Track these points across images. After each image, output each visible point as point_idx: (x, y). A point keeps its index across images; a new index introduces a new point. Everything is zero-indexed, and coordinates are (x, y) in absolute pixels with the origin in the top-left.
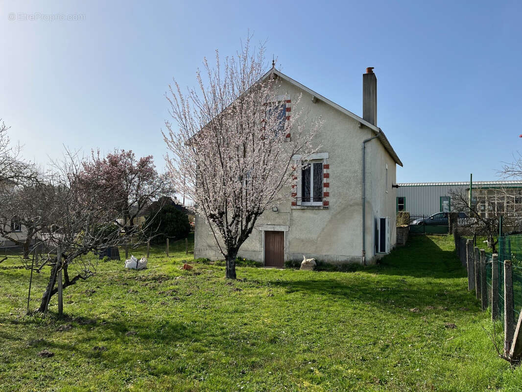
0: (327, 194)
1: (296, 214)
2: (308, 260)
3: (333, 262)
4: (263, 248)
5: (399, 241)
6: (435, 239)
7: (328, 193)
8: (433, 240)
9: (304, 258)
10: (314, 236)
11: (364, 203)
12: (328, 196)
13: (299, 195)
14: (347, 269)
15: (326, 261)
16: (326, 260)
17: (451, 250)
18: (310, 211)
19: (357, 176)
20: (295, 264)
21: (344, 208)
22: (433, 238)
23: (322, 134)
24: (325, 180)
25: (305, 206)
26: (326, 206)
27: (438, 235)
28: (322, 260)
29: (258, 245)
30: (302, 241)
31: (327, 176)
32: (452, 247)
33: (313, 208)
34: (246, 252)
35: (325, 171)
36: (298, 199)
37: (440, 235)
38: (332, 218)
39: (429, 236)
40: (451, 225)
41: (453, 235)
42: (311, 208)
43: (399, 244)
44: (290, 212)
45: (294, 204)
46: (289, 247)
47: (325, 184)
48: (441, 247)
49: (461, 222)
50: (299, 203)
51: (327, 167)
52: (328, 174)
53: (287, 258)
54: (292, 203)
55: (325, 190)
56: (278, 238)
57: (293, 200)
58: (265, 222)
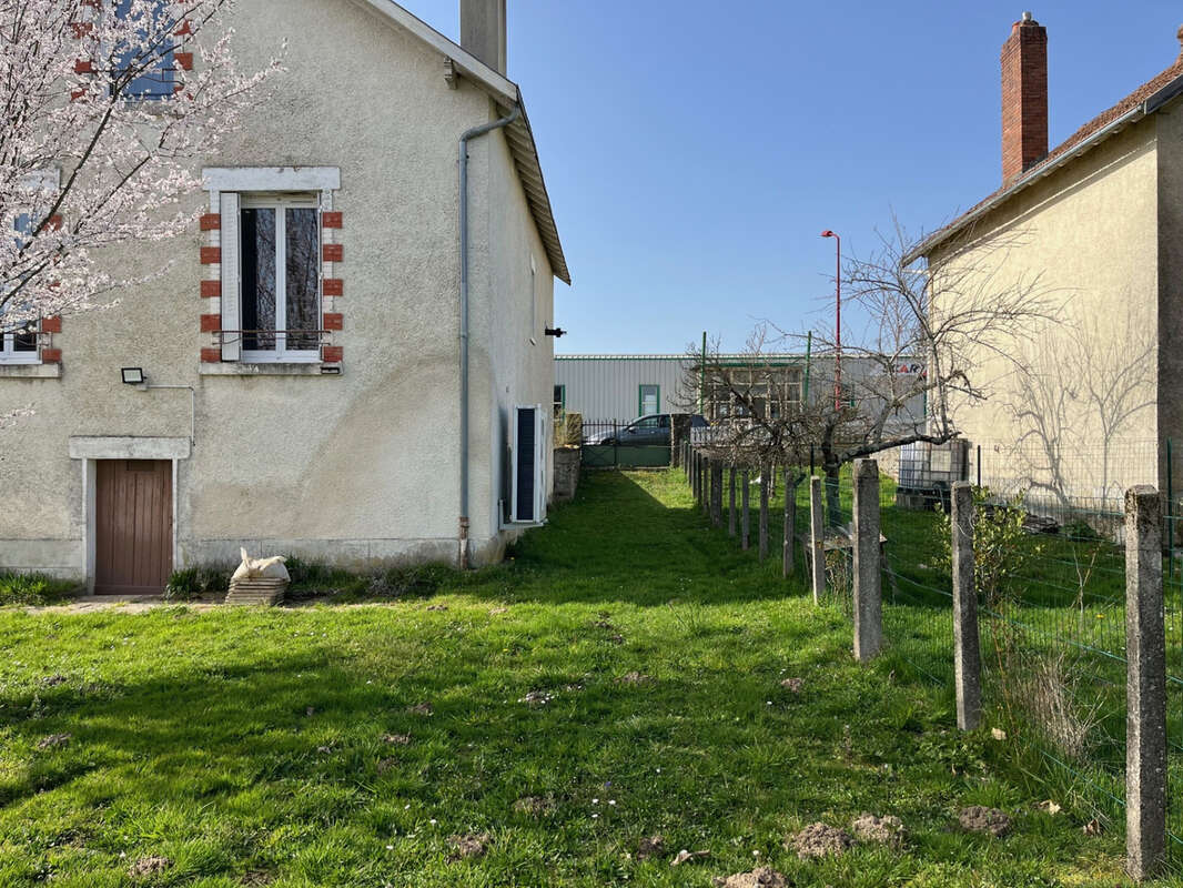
0: (335, 322)
1: (218, 394)
2: (255, 565)
3: (358, 563)
4: (84, 527)
5: (561, 488)
6: (644, 479)
7: (340, 316)
8: (639, 482)
9: (244, 555)
10: (288, 474)
11: (466, 357)
12: (339, 327)
13: (233, 321)
14: (404, 588)
15: (333, 562)
16: (332, 558)
17: (684, 506)
18: (274, 383)
19: (442, 257)
20: (209, 583)
21: (399, 371)
22: (638, 478)
23: (313, 98)
24: (327, 271)
25: (254, 365)
26: (333, 365)
27: (648, 471)
28: (320, 561)
29: (65, 515)
30: (244, 493)
31: (335, 254)
32: (685, 497)
33: (284, 370)
34: (15, 545)
35: (327, 236)
36: (227, 338)
37: (652, 470)
38: (354, 407)
39: (626, 473)
40: (677, 443)
41: (681, 469)
42: (274, 371)
43: (561, 494)
44: (197, 387)
45: (211, 356)
46: (192, 519)
47: (326, 283)
48: (661, 499)
49: (697, 436)
50: (232, 351)
51: (335, 220)
52: (339, 248)
53: (186, 558)
54: (203, 351)
55: (327, 304)
56: (148, 487)
57: (210, 340)
58: (93, 425)
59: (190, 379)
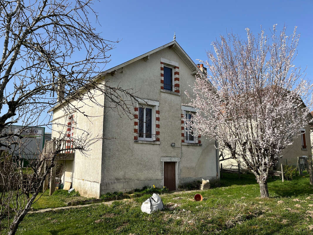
1: (184, 148)
4: (163, 177)
10: (194, 165)
11: (216, 143)
12: (200, 137)
13: (185, 135)
21: (208, 146)
30: (188, 168)
36: (185, 138)
38: (203, 152)
53: (180, 182)
54: (182, 140)
57: (182, 138)
58: (165, 155)
59: (180, 146)
